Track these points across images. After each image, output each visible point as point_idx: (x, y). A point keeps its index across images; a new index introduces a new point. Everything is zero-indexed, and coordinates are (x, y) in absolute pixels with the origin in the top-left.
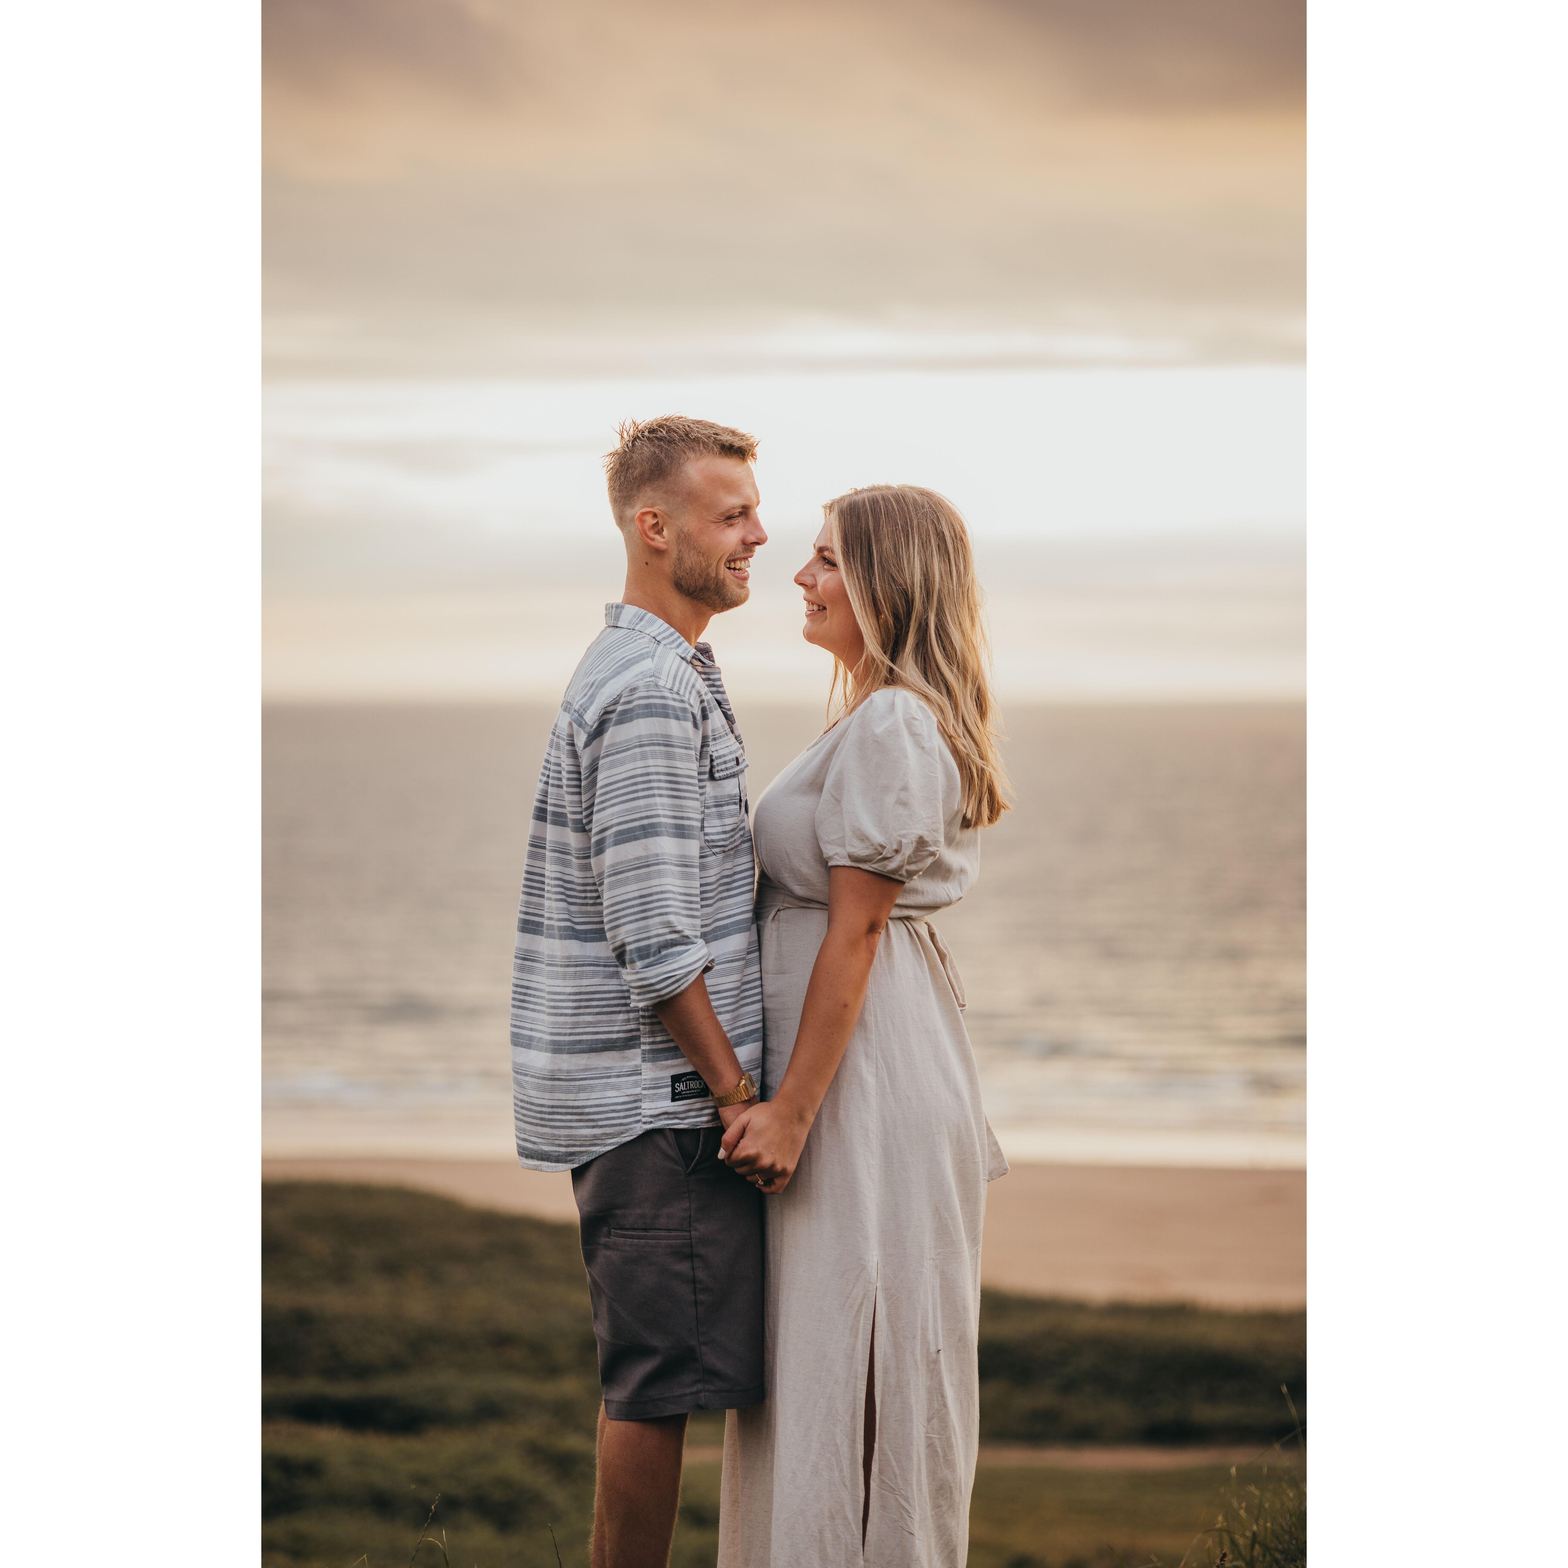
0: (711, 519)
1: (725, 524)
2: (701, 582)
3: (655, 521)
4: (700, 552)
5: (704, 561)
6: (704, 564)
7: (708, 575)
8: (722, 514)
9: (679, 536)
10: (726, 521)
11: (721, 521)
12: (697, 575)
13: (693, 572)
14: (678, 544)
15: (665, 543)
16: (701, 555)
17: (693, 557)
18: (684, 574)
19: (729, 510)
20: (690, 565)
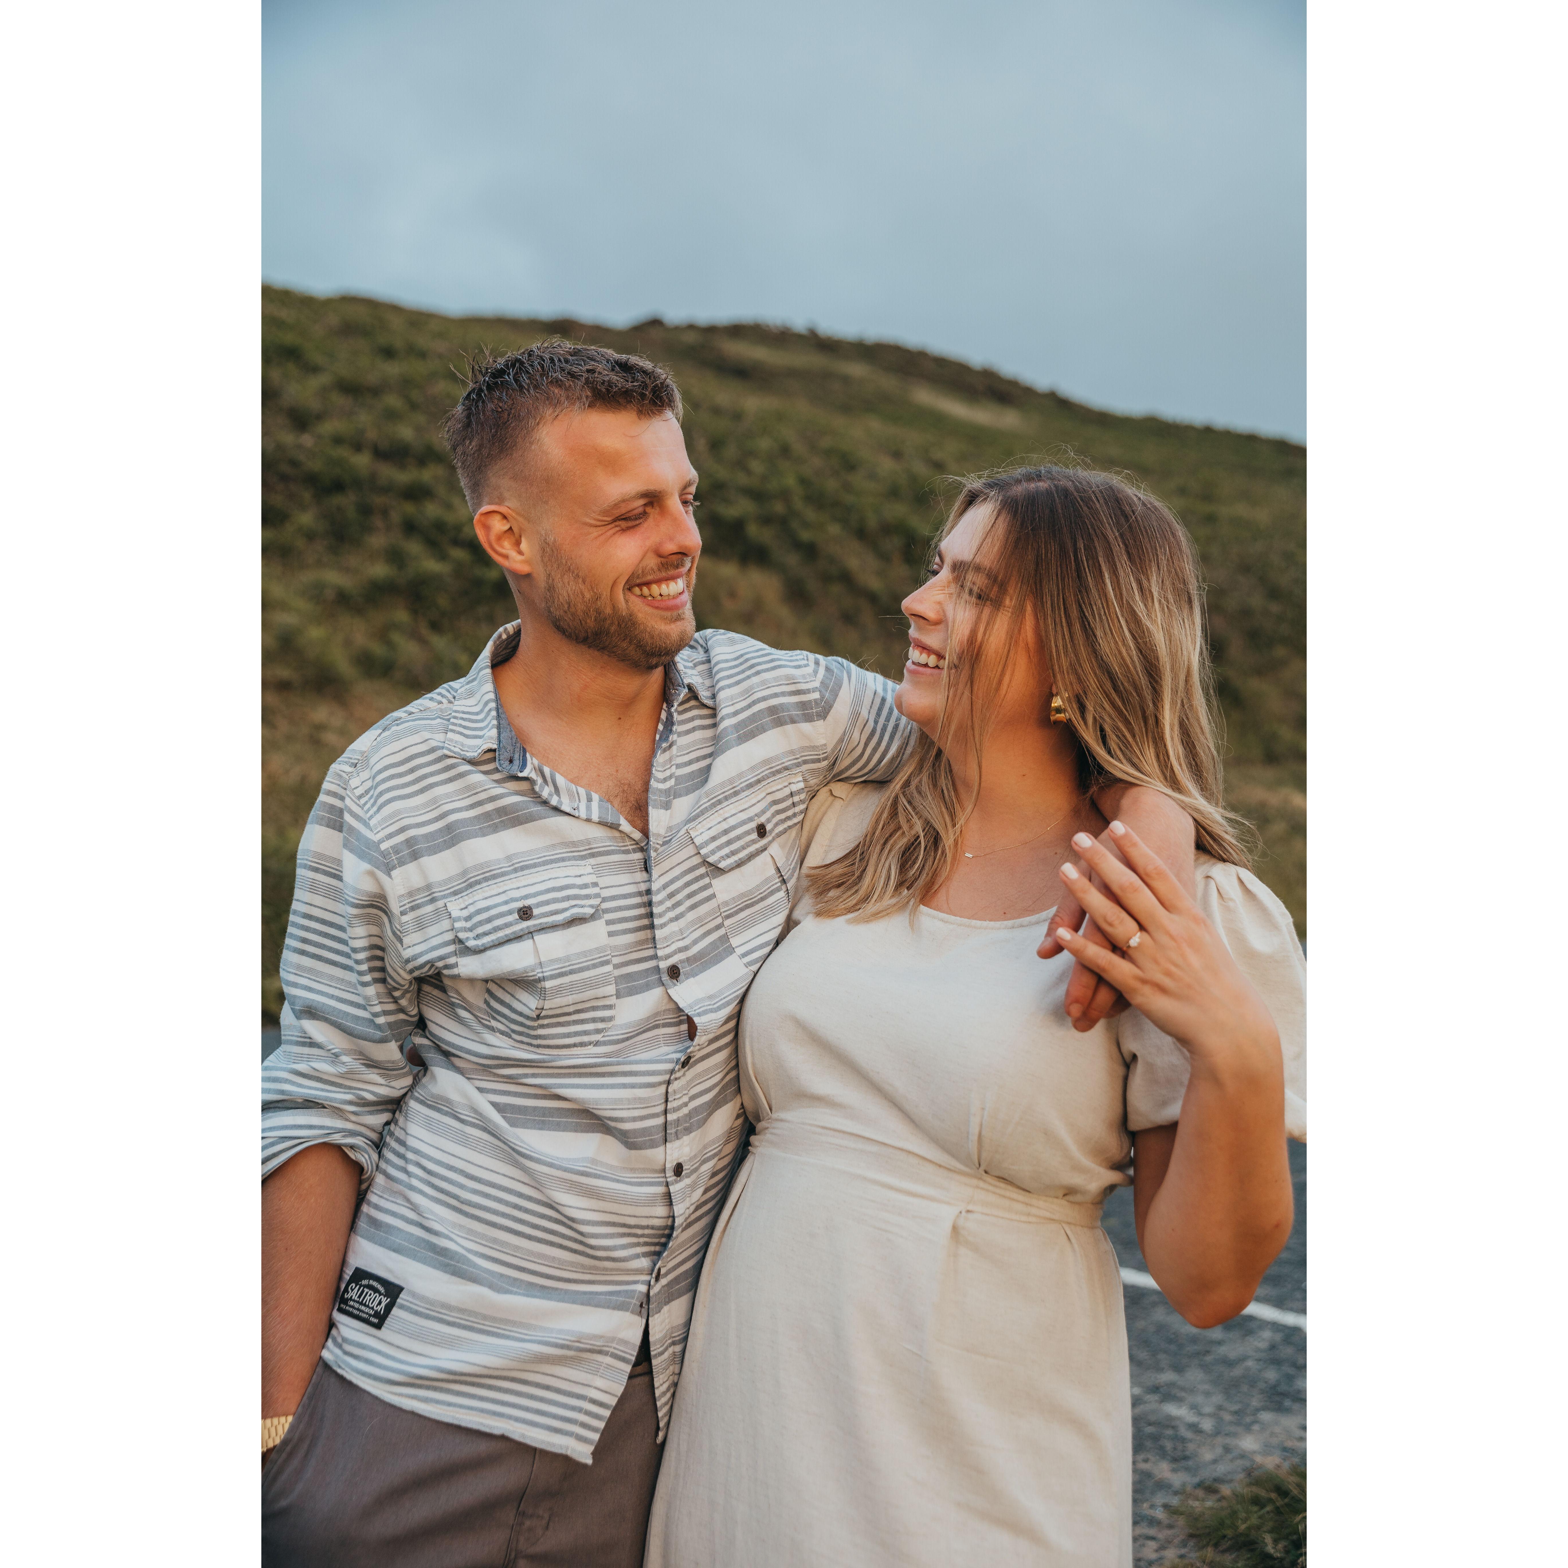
0: (588, 520)
1: (616, 526)
2: (591, 623)
3: (507, 527)
4: (578, 576)
5: (586, 590)
6: (588, 596)
7: (598, 612)
8: (605, 512)
9: (543, 550)
10: (617, 523)
11: (607, 523)
12: (580, 613)
13: (573, 610)
14: (545, 565)
15: (527, 562)
16: (580, 581)
17: (569, 584)
18: (562, 613)
19: (616, 505)
20: (567, 598)
